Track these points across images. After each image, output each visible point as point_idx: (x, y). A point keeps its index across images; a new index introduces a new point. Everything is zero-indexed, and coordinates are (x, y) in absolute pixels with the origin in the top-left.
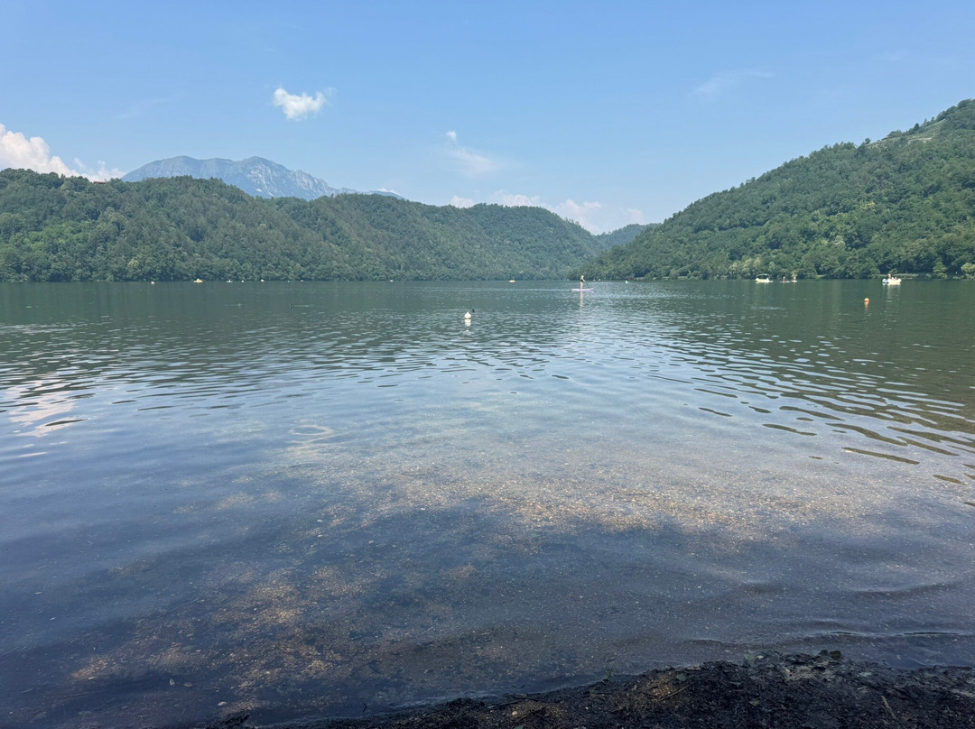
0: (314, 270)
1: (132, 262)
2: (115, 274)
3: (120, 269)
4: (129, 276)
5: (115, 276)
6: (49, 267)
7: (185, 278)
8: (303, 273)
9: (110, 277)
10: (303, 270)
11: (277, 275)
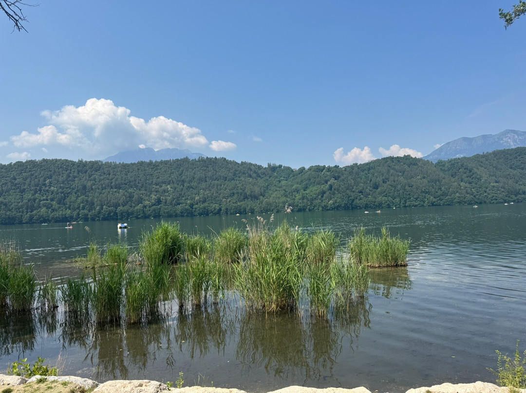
0: (442, 199)
1: (331, 202)
2: (323, 207)
3: (325, 205)
4: (328, 208)
5: (323, 208)
6: (298, 206)
7: (359, 208)
8: (434, 202)
9: (321, 209)
10: (434, 200)
11: (417, 204)
